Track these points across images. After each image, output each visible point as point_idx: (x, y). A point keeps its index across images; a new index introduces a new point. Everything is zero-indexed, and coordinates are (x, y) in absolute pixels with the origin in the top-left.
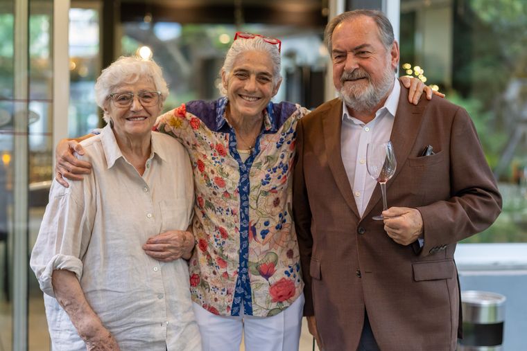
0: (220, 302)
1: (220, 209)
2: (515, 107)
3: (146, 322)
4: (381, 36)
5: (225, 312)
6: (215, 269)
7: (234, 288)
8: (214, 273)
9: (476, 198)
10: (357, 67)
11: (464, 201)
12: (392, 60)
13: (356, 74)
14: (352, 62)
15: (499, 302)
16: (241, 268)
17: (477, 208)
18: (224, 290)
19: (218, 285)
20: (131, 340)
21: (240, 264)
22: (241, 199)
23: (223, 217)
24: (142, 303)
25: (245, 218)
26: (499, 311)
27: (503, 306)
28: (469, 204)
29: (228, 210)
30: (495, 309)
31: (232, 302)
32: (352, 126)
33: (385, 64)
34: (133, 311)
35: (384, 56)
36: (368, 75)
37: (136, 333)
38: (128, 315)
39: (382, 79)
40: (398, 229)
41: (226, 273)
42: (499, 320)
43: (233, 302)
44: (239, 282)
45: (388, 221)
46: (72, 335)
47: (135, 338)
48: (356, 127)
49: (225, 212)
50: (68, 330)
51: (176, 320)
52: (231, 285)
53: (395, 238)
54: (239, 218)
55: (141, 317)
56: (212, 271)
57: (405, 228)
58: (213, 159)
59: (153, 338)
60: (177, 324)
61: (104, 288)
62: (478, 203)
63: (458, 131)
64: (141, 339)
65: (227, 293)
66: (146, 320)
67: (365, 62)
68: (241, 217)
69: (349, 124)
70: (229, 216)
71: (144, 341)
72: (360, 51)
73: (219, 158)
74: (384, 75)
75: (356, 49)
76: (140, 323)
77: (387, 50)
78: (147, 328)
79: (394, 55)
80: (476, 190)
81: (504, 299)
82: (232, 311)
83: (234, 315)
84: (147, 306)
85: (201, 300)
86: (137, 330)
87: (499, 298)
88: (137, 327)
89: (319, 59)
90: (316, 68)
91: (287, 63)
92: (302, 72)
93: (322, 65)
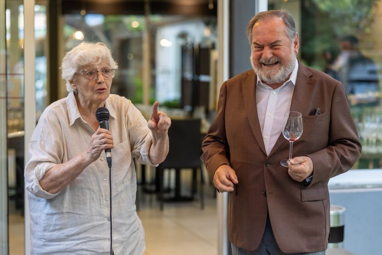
3: (97, 238)
4: (288, 33)
9: (346, 148)
10: (272, 55)
11: (338, 150)
12: (295, 47)
13: (271, 60)
14: (268, 53)
15: (341, 212)
17: (347, 155)
20: (87, 250)
24: (96, 223)
26: (341, 218)
27: (344, 214)
28: (341, 152)
30: (338, 216)
32: (264, 90)
33: (290, 51)
34: (89, 229)
35: (289, 46)
36: (280, 60)
37: (91, 245)
38: (85, 231)
39: (289, 61)
42: (341, 224)
46: (45, 242)
47: (90, 249)
48: (267, 91)
50: (43, 239)
51: (120, 237)
55: (94, 234)
59: (103, 249)
60: (122, 240)
61: (69, 211)
62: (348, 152)
63: (337, 99)
64: (94, 250)
66: (98, 236)
67: (276, 52)
69: (261, 88)
71: (96, 252)
72: (274, 45)
74: (290, 58)
75: (271, 44)
76: (94, 238)
77: (291, 41)
78: (99, 242)
79: (296, 43)
80: (346, 142)
81: (344, 209)
84: (99, 226)
86: (91, 243)
87: (341, 209)
88: (91, 241)
89: (205, 39)
90: (203, 46)
91: (181, 42)
92: (193, 48)
93: (208, 44)
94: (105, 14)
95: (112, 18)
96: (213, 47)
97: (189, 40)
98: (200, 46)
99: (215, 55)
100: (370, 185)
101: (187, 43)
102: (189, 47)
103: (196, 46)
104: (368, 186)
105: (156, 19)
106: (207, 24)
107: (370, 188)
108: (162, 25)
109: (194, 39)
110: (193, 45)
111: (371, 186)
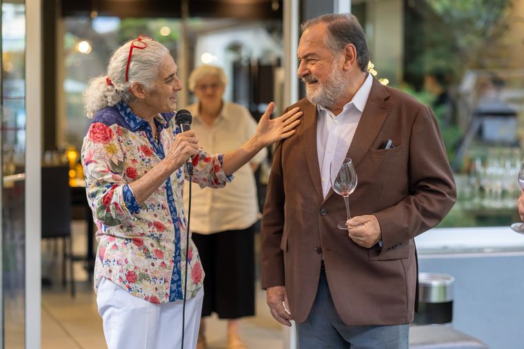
0: (160, 291)
1: (152, 206)
2: (470, 100)
5: (164, 299)
6: (152, 260)
7: (170, 277)
8: (153, 265)
15: (448, 282)
16: (175, 257)
18: (162, 279)
19: (157, 276)
21: (175, 253)
22: (167, 194)
23: (155, 212)
25: (173, 211)
26: (448, 290)
27: (452, 286)
29: (159, 205)
30: (444, 288)
31: (169, 289)
40: (361, 237)
41: (163, 263)
42: (448, 299)
43: (171, 289)
44: (175, 270)
45: (352, 230)
49: (156, 208)
52: (167, 274)
53: (360, 243)
54: (169, 211)
56: (150, 263)
57: (367, 236)
58: (143, 160)
65: (165, 281)
68: (171, 211)
70: (160, 210)
73: (147, 158)
81: (453, 279)
82: (170, 297)
83: (172, 301)
85: (143, 293)
87: (448, 279)
89: (267, 52)
90: (265, 62)
91: (232, 57)
92: (250, 66)
93: (272, 59)
94: (122, 17)
95: (131, 22)
96: (279, 63)
97: (244, 54)
98: (259, 62)
99: (280, 75)
100: (488, 248)
101: (241, 59)
102: (244, 63)
103: (254, 63)
104: (486, 250)
105: (197, 23)
106: (271, 31)
107: (490, 253)
108: (205, 32)
109: (251, 52)
110: (249, 60)
111: (490, 250)
